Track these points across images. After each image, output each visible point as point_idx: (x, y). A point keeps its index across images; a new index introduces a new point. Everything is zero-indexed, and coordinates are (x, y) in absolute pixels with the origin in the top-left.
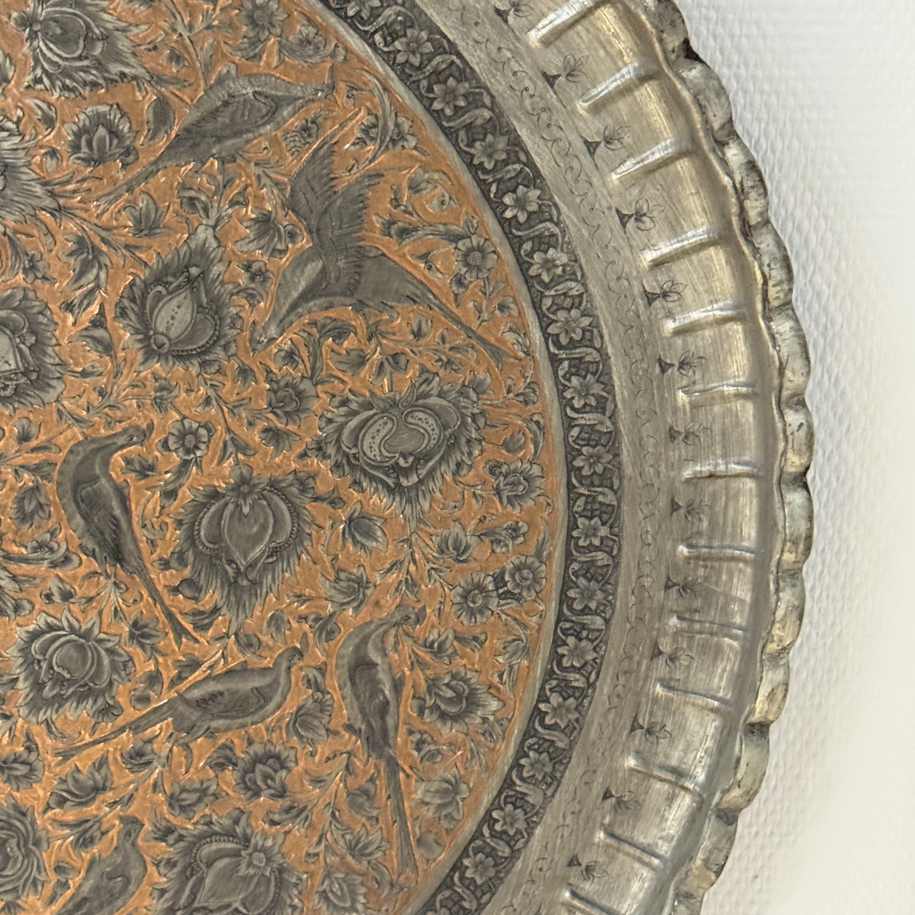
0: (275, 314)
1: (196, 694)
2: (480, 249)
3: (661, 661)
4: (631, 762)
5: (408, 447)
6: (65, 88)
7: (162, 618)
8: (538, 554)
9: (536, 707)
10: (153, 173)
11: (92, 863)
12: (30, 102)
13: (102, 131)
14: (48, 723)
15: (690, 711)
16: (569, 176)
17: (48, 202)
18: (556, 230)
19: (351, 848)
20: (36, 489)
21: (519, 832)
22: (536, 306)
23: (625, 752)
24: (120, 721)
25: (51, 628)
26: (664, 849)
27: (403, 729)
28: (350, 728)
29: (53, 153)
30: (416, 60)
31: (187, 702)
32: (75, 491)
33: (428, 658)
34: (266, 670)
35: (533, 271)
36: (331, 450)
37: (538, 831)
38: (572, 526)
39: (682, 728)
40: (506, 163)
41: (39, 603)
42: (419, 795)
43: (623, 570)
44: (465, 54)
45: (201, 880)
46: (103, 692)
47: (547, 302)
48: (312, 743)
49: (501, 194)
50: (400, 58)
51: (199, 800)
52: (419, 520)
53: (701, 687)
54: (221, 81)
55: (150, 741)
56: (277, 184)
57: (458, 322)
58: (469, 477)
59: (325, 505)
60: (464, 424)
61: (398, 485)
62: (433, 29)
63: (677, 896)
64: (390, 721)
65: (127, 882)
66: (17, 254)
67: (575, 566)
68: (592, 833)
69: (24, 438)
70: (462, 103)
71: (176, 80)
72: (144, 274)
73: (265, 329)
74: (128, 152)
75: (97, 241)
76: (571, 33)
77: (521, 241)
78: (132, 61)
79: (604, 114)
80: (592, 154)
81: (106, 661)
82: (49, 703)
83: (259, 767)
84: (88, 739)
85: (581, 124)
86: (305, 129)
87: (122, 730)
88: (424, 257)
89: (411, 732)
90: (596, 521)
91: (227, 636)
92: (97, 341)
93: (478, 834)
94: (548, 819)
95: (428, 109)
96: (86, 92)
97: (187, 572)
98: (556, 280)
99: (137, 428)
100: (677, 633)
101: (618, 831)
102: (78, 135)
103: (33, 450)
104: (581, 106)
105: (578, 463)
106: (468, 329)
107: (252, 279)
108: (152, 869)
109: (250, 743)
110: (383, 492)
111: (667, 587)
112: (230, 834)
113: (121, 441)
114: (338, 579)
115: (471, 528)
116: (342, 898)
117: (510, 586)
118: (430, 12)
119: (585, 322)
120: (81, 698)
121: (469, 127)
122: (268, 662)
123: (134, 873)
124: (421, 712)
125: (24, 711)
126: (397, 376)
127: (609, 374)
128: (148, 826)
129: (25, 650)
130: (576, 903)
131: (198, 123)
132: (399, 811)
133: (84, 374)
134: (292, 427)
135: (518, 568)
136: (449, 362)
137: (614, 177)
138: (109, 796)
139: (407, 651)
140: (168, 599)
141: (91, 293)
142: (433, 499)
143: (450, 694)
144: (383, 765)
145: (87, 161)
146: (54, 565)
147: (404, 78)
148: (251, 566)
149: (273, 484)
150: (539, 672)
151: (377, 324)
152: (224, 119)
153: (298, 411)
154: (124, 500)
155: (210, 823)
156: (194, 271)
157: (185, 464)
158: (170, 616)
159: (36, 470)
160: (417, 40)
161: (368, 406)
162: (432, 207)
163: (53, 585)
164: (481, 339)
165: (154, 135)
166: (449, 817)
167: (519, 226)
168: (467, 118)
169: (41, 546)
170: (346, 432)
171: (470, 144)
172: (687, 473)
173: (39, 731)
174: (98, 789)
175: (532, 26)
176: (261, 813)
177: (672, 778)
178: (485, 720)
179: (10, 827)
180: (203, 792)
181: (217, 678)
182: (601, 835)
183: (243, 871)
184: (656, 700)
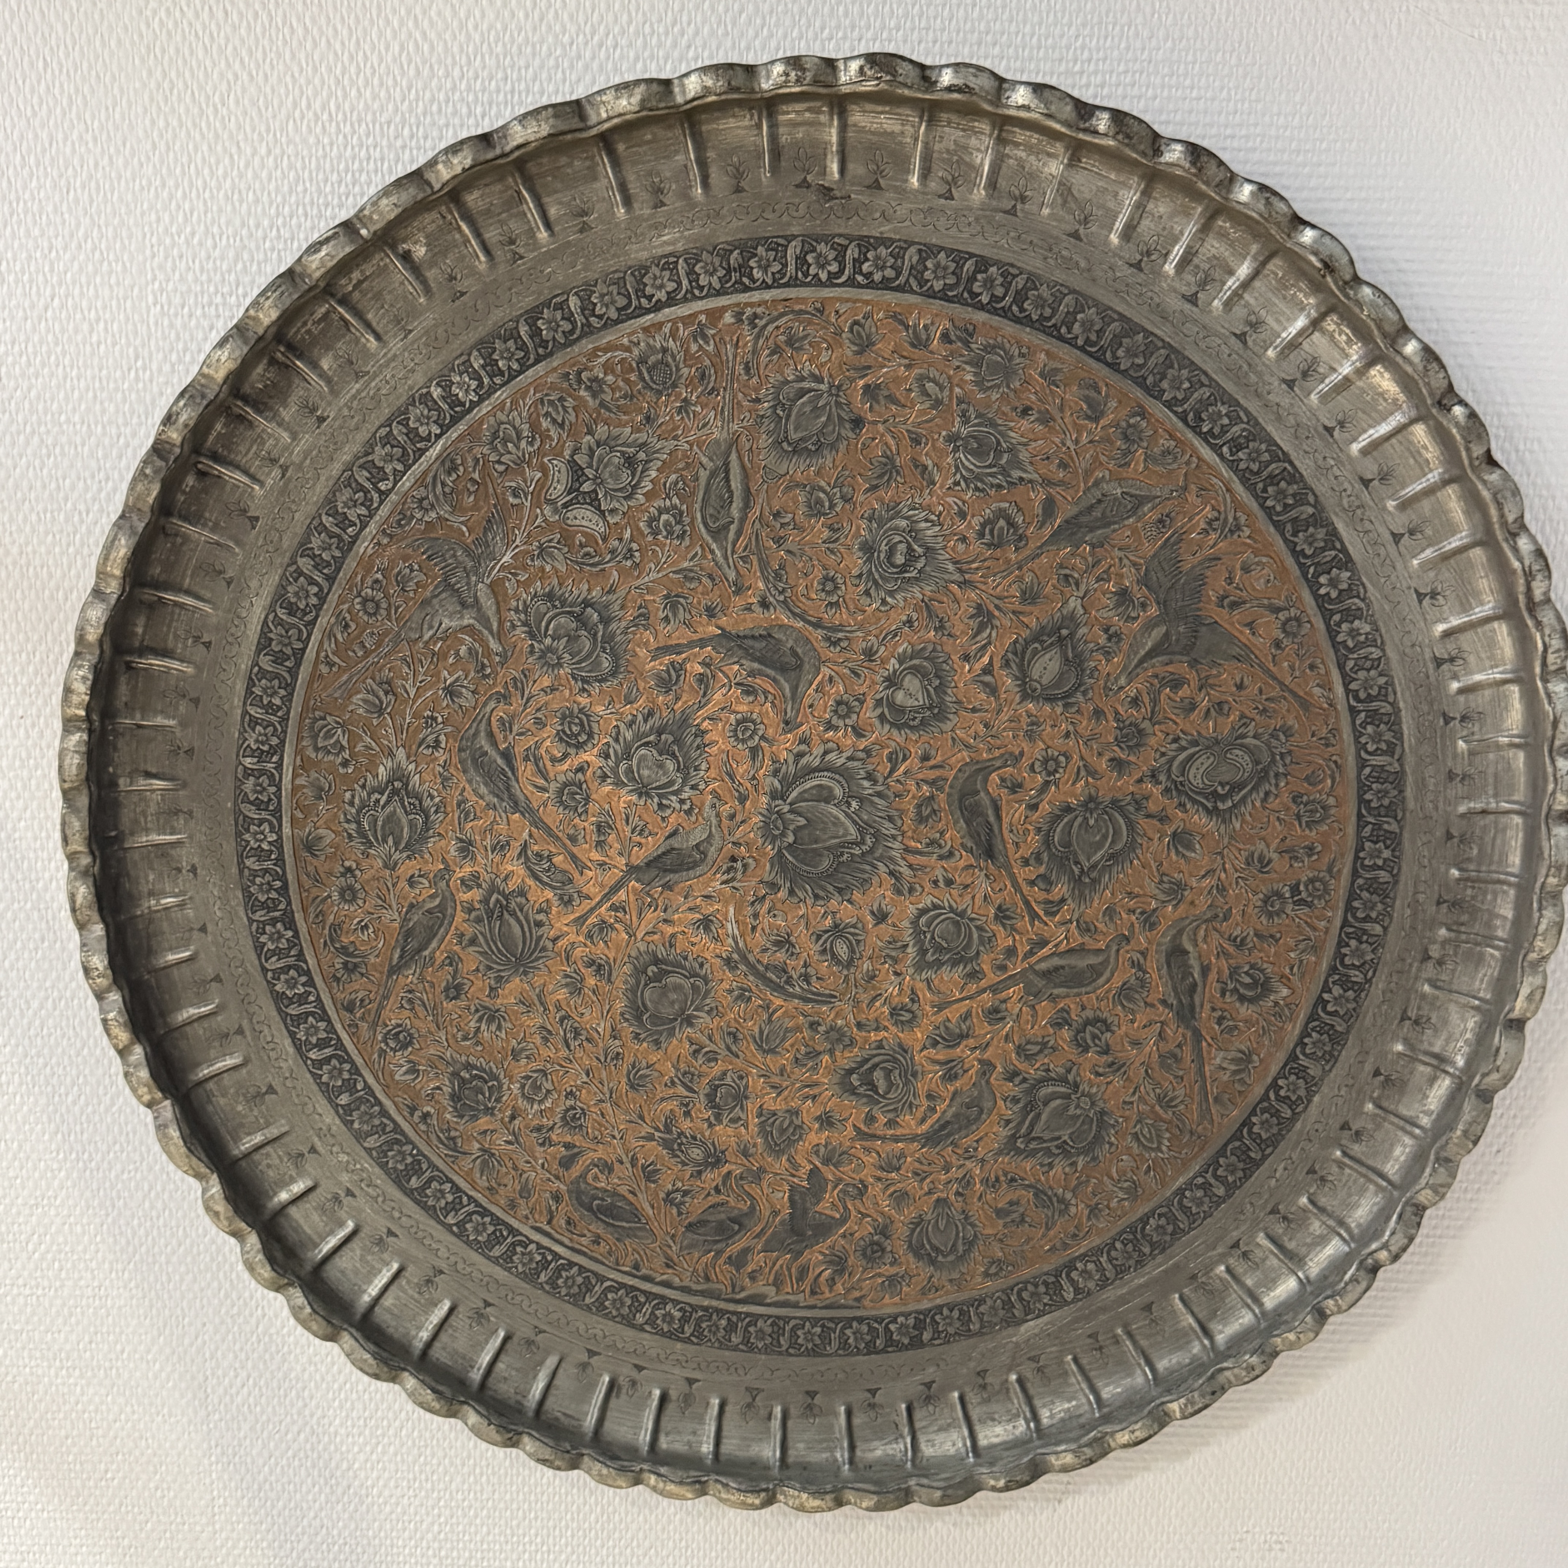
0: (1125, 668)
1: (1043, 966)
2: (1297, 619)
3: (1430, 965)
4: (1400, 1047)
5: (1226, 778)
6: (977, 489)
7: (1021, 904)
8: (1330, 870)
9: (1320, 997)
10: (1038, 556)
11: (955, 1093)
12: (950, 500)
13: (1002, 523)
14: (928, 981)
15: (1453, 1008)
16: (1376, 561)
17: (957, 577)
18: (1362, 605)
19: (1159, 1099)
20: (932, 798)
21: (1299, 1098)
22: (1341, 667)
23: (1395, 1038)
24: (983, 983)
25: (935, 907)
26: (1425, 1121)
27: (1207, 1006)
28: (1164, 1002)
29: (964, 539)
30: (1255, 467)
31: (1036, 972)
32: (960, 801)
33: (1231, 949)
34: (1099, 951)
35: (1340, 638)
36: (1162, 778)
37: (1316, 1099)
38: (1360, 848)
39: (1445, 1022)
40: (1323, 550)
41: (928, 886)
42: (1218, 1061)
43: (1401, 886)
44: (1297, 463)
45: (1039, 1115)
46: (971, 960)
47: (1350, 664)
48: (1133, 1012)
49: (1317, 575)
50: (1242, 465)
51: (1041, 1051)
52: (1231, 837)
53: (1464, 988)
54: (1097, 484)
55: (1004, 1001)
56: (1134, 564)
57: (1275, 678)
58: (1274, 803)
59: (1155, 822)
60: (1273, 761)
61: (1216, 808)
62: (1272, 442)
63: (1437, 1159)
64: (1197, 999)
65: (981, 1111)
66: (930, 616)
67: (1360, 881)
68: (1362, 1104)
69: (925, 758)
70: (1290, 501)
71: (1061, 483)
72: (1026, 633)
73: (1117, 679)
74: (1021, 538)
75: (992, 607)
76: (1387, 445)
77: (1332, 613)
78: (1030, 468)
79: (1409, 511)
80: (1397, 543)
81: (975, 936)
82: (930, 965)
83: (1089, 1028)
84: (958, 995)
85: (1389, 519)
86: (1161, 521)
87: (984, 991)
88: (1250, 625)
89: (1214, 1009)
90: (1381, 845)
91: (1070, 921)
92: (986, 684)
93: (1265, 1097)
94: (1325, 1089)
95: (1262, 506)
96: (993, 492)
97: (1042, 870)
98: (1359, 646)
99: (1011, 754)
100: (1445, 942)
101: (1385, 1104)
102: (983, 525)
103: (932, 767)
104: (1391, 504)
105: (1368, 796)
106: (1281, 684)
107: (1109, 639)
108: (1000, 1103)
109: (1084, 1008)
110: (1203, 814)
111: (1439, 903)
112: (1063, 1080)
113: (998, 764)
114: (1161, 882)
115: (1273, 846)
116: (1150, 1140)
117: (1304, 895)
118: (1270, 428)
119: (1382, 680)
120: (955, 964)
121: (1295, 520)
122: (1102, 945)
123: (987, 1105)
124: (1223, 994)
125: (911, 971)
126: (1220, 719)
127: (1400, 724)
128: (1000, 1069)
129: (915, 923)
130: (1347, 1161)
131: (1076, 517)
132: (1201, 1072)
133: (974, 710)
134: (1132, 758)
135: (1312, 881)
136: (1265, 710)
137: (1415, 562)
138: (971, 1042)
139: (1215, 943)
140: (1026, 889)
141: (984, 647)
142: (1243, 821)
143: (1248, 980)
144: (1189, 1034)
145: (989, 545)
146: (941, 858)
147: (1244, 481)
148: (1094, 867)
149: (1115, 803)
150: (1325, 965)
151: (1207, 677)
152: (1097, 513)
153: (1138, 745)
154: (997, 809)
155: (1048, 1070)
156: (1064, 632)
157: (1047, 783)
158: (1027, 903)
159: (932, 783)
160: (1257, 451)
161: (1195, 743)
162: (1260, 585)
163: (939, 873)
164: (1291, 691)
165: (1042, 525)
166: (1242, 1081)
167: (1331, 601)
168: (1293, 513)
169: (932, 843)
170: (1176, 764)
171: (1295, 534)
172: (1462, 809)
173: (921, 986)
174: (963, 1036)
175: (1355, 440)
176: (1088, 1066)
177: (1434, 1062)
178: (1276, 1004)
179: (895, 1060)
180: (1044, 1045)
181: (1061, 955)
182: (1370, 1107)
183: (1072, 1111)
184: (1423, 996)
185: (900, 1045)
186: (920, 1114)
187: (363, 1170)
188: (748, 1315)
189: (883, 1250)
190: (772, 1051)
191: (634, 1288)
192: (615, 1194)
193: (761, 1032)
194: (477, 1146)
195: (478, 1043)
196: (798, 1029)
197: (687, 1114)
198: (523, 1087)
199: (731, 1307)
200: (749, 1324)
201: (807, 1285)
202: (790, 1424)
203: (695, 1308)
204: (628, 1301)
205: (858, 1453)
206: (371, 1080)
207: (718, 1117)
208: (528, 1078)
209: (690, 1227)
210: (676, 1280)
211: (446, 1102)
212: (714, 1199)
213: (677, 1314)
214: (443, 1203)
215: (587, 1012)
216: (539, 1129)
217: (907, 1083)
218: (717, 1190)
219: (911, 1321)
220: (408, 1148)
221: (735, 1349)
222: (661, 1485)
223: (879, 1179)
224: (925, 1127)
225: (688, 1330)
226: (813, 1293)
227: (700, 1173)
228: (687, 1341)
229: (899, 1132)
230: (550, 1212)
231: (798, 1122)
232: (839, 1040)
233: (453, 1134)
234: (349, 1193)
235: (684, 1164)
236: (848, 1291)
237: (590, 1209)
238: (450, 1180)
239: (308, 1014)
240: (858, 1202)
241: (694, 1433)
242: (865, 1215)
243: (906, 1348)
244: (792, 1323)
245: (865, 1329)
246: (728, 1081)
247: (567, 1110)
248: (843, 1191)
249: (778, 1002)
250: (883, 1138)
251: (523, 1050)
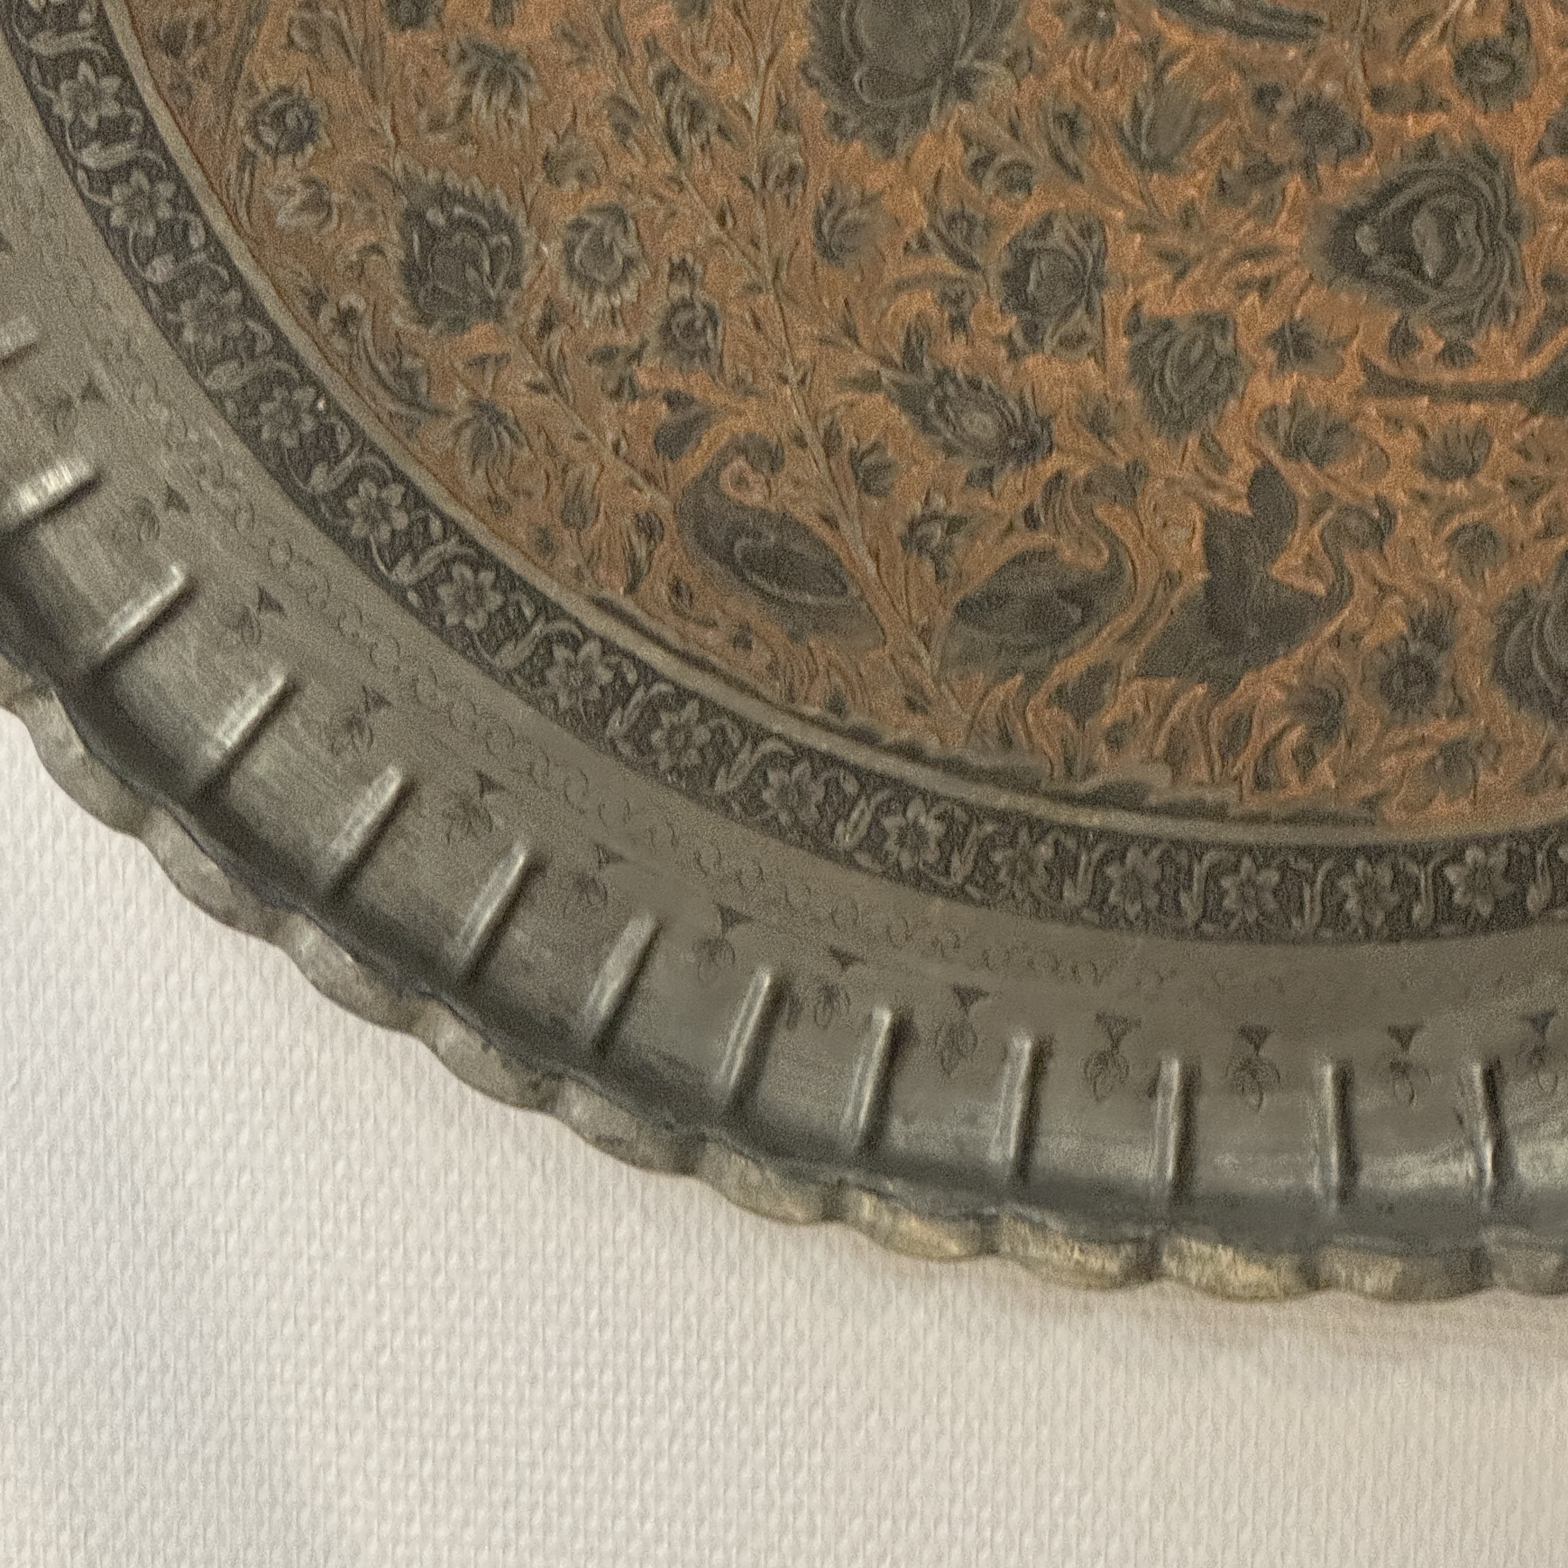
185: (1481, 151)
186: (1525, 330)
187: (204, 444)
188: (1102, 834)
189: (1431, 679)
190: (1161, 164)
191: (830, 760)
192: (785, 522)
193: (1137, 113)
194: (462, 394)
195: (464, 139)
196: (1225, 106)
197: (958, 323)
198: (569, 249)
199: (1064, 814)
200: (1105, 860)
201: (1245, 762)
202: (1203, 1104)
203: (976, 814)
204: (817, 793)
205: (1365, 1179)
206: (220, 225)
207: (1032, 333)
208: (579, 226)
209: (964, 610)
210: (932, 745)
211: (392, 284)
212: (1022, 541)
213: (934, 828)
214: (384, 533)
215: (720, 61)
216: (606, 355)
217: (1494, 248)
218: (1031, 519)
219: (1499, 859)
220: (303, 395)
221: (1072, 917)
222: (887, 1219)
223: (1423, 497)
224: (1537, 364)
225: (960, 867)
226: (1261, 783)
227: (988, 474)
228: (958, 894)
229: (1473, 375)
230: (633, 562)
231: (1223, 346)
232: (1327, 136)
233: (408, 362)
234: (173, 499)
235: (950, 450)
236: (1345, 779)
237: (727, 558)
238: (400, 477)
239: (77, 55)
240: (1371, 558)
241: (972, 1120)
242: (1384, 590)
243: (1487, 926)
244: (1210, 857)
245: (1385, 876)
246: (1057, 238)
247: (674, 310)
248: (1337, 528)
249: (1178, 36)
250: (1434, 392)
251: (570, 156)
